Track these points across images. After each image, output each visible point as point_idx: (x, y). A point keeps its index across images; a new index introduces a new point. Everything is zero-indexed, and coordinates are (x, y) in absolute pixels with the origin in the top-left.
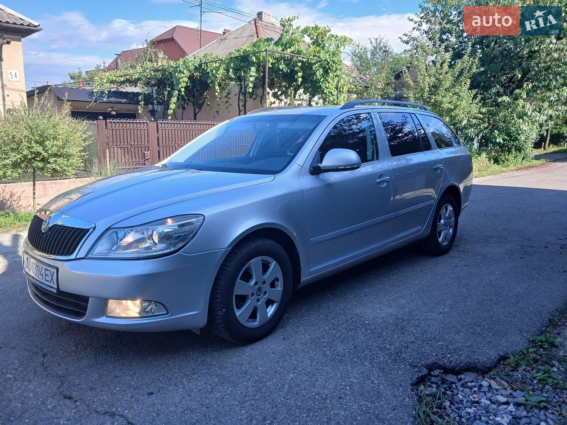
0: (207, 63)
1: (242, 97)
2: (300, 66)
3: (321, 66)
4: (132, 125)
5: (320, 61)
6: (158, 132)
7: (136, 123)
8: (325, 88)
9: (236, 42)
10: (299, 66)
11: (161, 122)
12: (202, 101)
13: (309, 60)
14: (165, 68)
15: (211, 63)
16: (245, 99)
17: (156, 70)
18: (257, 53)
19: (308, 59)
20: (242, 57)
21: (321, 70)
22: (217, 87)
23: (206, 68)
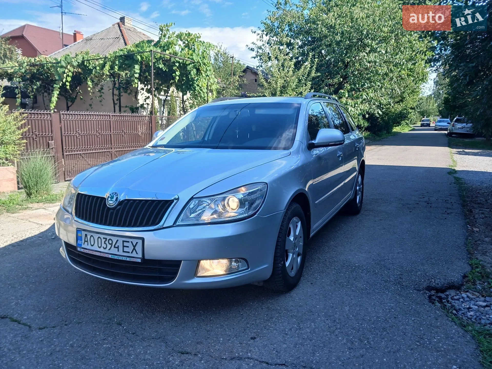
0: (90, 60)
1: (116, 92)
2: (178, 66)
3: (194, 67)
4: (36, 116)
5: (193, 63)
6: (61, 122)
7: (40, 114)
8: (196, 86)
9: (103, 43)
10: (176, 66)
11: (63, 113)
12: (75, 95)
13: (185, 61)
14: (43, 63)
15: (93, 61)
16: (120, 94)
17: (33, 65)
18: (142, 53)
19: (183, 60)
20: (125, 56)
21: (195, 70)
22: (90, 83)
23: (88, 65)
